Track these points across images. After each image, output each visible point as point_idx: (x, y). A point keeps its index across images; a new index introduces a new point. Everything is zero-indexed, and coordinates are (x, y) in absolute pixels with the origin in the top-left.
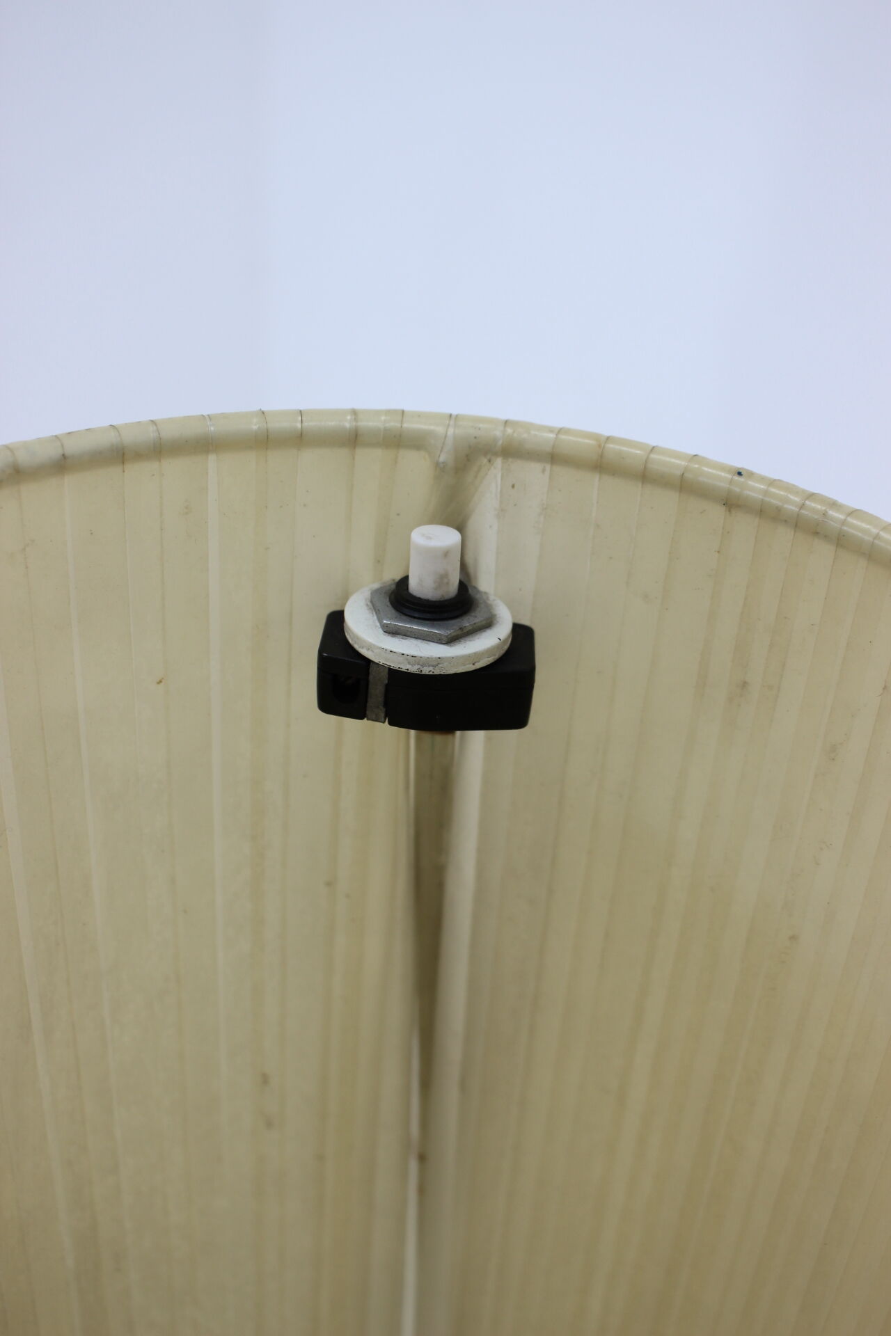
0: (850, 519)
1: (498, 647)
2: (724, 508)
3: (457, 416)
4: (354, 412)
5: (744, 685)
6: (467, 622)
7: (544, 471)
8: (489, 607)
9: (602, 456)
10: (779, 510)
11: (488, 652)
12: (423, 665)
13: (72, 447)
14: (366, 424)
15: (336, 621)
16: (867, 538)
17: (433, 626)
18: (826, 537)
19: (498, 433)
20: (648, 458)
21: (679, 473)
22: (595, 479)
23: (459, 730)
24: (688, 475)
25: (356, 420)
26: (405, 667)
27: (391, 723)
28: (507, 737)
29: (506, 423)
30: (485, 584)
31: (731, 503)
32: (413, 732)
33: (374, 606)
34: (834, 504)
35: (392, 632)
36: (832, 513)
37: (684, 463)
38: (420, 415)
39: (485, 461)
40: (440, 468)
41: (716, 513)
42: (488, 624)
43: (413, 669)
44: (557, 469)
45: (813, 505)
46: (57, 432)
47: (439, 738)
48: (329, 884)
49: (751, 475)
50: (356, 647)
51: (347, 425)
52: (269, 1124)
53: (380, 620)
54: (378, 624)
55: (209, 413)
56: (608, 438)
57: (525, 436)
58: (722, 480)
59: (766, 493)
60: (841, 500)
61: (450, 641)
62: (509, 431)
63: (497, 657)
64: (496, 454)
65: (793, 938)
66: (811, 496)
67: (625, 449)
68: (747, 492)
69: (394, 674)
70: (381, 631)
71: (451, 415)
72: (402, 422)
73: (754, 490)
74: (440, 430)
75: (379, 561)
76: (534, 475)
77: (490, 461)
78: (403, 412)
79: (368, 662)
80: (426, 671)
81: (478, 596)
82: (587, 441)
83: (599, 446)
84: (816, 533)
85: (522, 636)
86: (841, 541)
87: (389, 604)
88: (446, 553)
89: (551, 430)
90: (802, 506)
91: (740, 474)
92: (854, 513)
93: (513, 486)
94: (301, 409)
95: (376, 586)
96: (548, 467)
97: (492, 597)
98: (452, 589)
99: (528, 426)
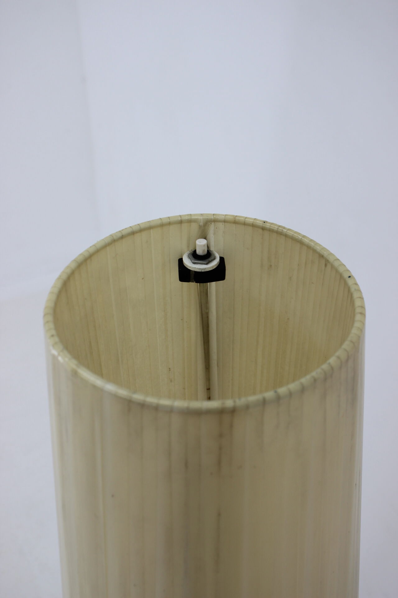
0: (288, 231)
1: (217, 264)
2: (262, 230)
3: (203, 214)
4: (180, 216)
5: (271, 266)
6: (210, 259)
7: (223, 224)
8: (214, 254)
9: (235, 220)
10: (273, 230)
11: (215, 265)
12: (202, 270)
13: (124, 233)
14: (184, 218)
15: (181, 261)
16: (291, 235)
17: (203, 261)
18: (283, 235)
19: (212, 217)
20: (245, 220)
21: (252, 223)
22: (234, 225)
23: (209, 282)
24: (254, 223)
25: (181, 218)
26: (198, 271)
27: (196, 282)
28: (221, 282)
29: (214, 214)
30: (212, 249)
31: (263, 229)
32: (198, 284)
33: (189, 257)
34: (284, 228)
35: (194, 263)
36: (284, 230)
37: (252, 221)
38: (195, 215)
39: (210, 223)
40: (200, 226)
41: (260, 231)
42: (214, 259)
43: (200, 271)
44: (226, 224)
45: (280, 228)
46: (119, 230)
47: (204, 284)
48: (182, 320)
49: (267, 222)
50: (187, 267)
51: (179, 219)
52: (171, 381)
53: (191, 261)
54: (191, 262)
55: (149, 220)
56: (236, 216)
57: (218, 217)
58: (261, 224)
59: (270, 226)
60: (286, 227)
61: (207, 264)
62: (215, 216)
63: (217, 266)
64: (212, 222)
65: (288, 319)
66: (280, 226)
67: (240, 218)
68: (266, 226)
69: (196, 272)
70: (192, 263)
71: (201, 214)
72: (191, 217)
73: (267, 226)
74: (199, 217)
75: (188, 247)
76: (221, 225)
77: (211, 223)
78: (191, 214)
79: (190, 270)
80: (203, 271)
81: (211, 253)
82: (231, 217)
83: (234, 218)
84: (281, 234)
85: (222, 259)
86: (286, 236)
87: (192, 257)
88: (204, 245)
89: (223, 215)
90: (278, 229)
91: (264, 222)
92: (289, 229)
93: (216, 228)
94: (169, 216)
95: (188, 252)
96: (224, 223)
97: (214, 252)
98: (206, 252)
99: (219, 215)
